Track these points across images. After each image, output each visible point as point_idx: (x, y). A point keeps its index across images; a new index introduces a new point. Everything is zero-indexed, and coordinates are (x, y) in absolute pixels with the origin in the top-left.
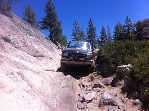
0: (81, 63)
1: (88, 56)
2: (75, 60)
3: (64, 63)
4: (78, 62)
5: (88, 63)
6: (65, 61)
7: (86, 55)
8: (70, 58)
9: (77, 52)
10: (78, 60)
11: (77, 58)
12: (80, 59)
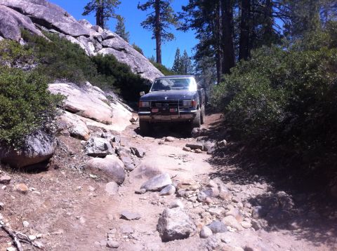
0: (175, 117)
1: (185, 104)
2: (162, 113)
3: (143, 119)
4: (169, 116)
5: (187, 117)
6: (145, 117)
7: (181, 102)
8: (153, 111)
9: (166, 98)
10: (167, 113)
11: (164, 109)
12: (171, 110)
